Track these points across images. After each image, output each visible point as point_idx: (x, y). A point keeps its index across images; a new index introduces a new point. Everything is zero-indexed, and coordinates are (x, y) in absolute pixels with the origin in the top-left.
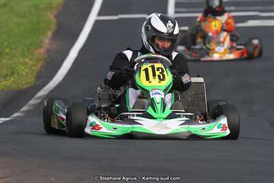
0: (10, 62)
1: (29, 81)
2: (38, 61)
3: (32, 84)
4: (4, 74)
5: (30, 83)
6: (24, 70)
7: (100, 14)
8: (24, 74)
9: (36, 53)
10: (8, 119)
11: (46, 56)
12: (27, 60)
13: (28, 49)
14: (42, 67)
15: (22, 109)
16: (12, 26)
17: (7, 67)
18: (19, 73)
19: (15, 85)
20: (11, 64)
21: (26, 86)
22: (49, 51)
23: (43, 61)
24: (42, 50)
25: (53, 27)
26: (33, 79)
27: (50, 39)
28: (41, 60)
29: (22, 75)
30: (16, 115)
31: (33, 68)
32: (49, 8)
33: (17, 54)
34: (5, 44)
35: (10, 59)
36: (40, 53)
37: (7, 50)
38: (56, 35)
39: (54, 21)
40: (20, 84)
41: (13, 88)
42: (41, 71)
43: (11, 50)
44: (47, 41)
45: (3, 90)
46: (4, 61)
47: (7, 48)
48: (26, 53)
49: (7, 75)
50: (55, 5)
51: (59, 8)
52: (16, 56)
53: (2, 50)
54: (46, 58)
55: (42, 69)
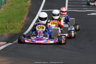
2: (22, 24)
3: (20, 32)
5: (19, 31)
8: (18, 28)
11: (25, 22)
12: (19, 24)
13: (19, 20)
14: (23, 26)
15: (17, 40)
16: (14, 12)
18: (16, 28)
20: (13, 25)
22: (26, 21)
23: (24, 24)
24: (24, 21)
25: (27, 13)
27: (26, 17)
30: (15, 42)
31: (21, 26)
32: (26, 6)
34: (12, 18)
35: (13, 23)
36: (23, 22)
38: (28, 15)
39: (28, 11)
40: (16, 32)
41: (14, 33)
43: (14, 20)
45: (11, 33)
46: (11, 24)
47: (12, 19)
49: (12, 28)
50: (28, 6)
51: (30, 7)
52: (15, 22)
53: (10, 20)
54: (25, 23)
55: (24, 27)
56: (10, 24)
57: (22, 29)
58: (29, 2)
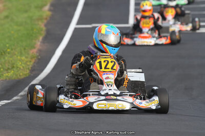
0: (11, 59)
1: (25, 73)
2: (32, 58)
3: (27, 75)
4: (6, 68)
5: (26, 75)
6: (21, 65)
7: (78, 23)
8: (22, 68)
9: (31, 52)
10: (9, 101)
11: (38, 54)
12: (23, 58)
13: (25, 49)
14: (35, 62)
16: (12, 32)
17: (9, 62)
18: (18, 67)
19: (14, 76)
20: (11, 61)
21: (22, 77)
22: (40, 51)
23: (35, 58)
24: (35, 50)
25: (44, 33)
26: (28, 71)
27: (41, 42)
28: (34, 57)
29: (20, 68)
30: (15, 98)
31: (28, 63)
32: (40, 19)
33: (16, 53)
34: (7, 45)
35: (11, 57)
36: (33, 53)
37: (8, 50)
38: (46, 39)
39: (44, 28)
40: (18, 75)
41: (13, 78)
42: (34, 66)
43: (12, 49)
44: (39, 43)
45: (6, 79)
46: (6, 58)
47: (8, 48)
48: (23, 52)
49: (9, 69)
50: (45, 17)
51: (48, 19)
52: (15, 54)
53: (5, 50)
54: (38, 56)
55: (35, 64)
56: (4, 58)
57: (32, 70)
58: (47, 8)
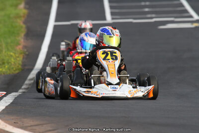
1: (18, 68)
3: (21, 70)
5: (19, 70)
6: (14, 60)
7: (57, 20)
8: (13, 63)
9: (17, 48)
11: (25, 50)
12: (12, 53)
13: (10, 45)
14: (23, 58)
15: (23, 87)
19: (9, 71)
21: (17, 72)
22: (25, 47)
23: (23, 54)
24: (21, 47)
26: (20, 67)
27: (24, 39)
28: (21, 53)
31: (18, 59)
32: (17, 17)
36: (19, 49)
38: (28, 35)
42: (24, 61)
44: (22, 40)
50: (22, 14)
51: (26, 17)
54: (26, 52)
57: (24, 65)
58: (22, 6)
